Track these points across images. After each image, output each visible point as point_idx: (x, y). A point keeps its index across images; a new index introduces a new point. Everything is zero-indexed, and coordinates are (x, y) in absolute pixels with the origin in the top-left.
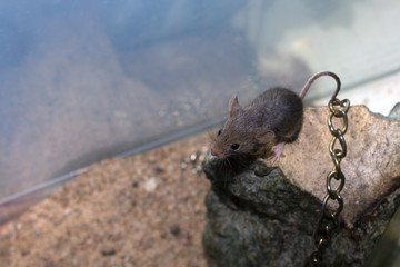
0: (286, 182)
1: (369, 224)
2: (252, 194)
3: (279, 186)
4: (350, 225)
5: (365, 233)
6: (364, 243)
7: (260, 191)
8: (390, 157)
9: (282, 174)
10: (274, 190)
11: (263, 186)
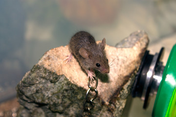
0: (69, 83)
1: (117, 102)
2: (49, 98)
3: (65, 87)
4: (107, 103)
5: (115, 107)
6: (116, 112)
7: (53, 94)
8: (121, 66)
9: (66, 79)
10: (62, 91)
11: (55, 90)
